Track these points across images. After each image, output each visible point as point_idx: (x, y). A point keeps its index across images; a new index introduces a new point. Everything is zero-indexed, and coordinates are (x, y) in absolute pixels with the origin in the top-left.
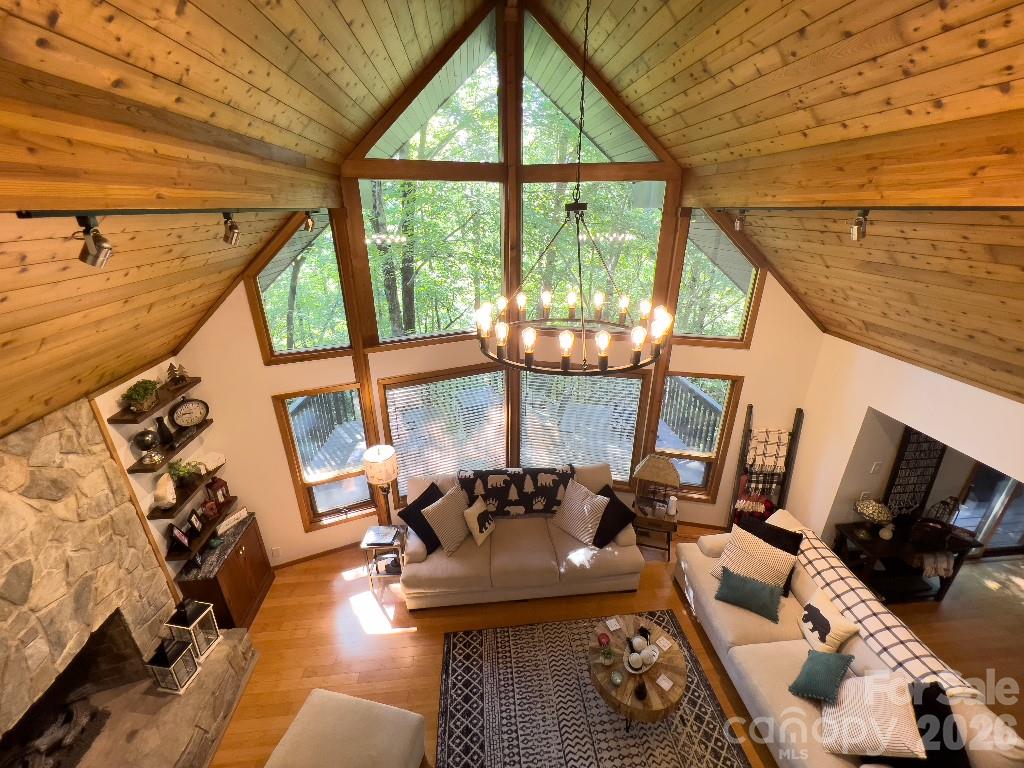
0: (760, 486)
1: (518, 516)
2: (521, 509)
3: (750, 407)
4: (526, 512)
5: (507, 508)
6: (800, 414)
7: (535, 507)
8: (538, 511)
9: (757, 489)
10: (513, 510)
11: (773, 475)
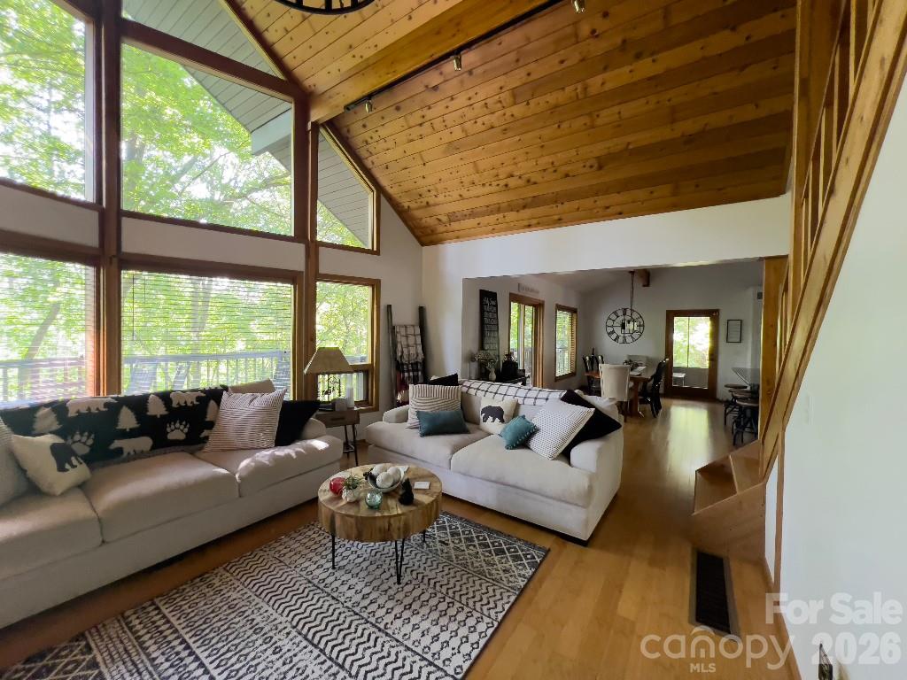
0: (411, 374)
1: (139, 455)
2: (145, 443)
3: (389, 307)
4: (153, 448)
5: (117, 444)
6: (422, 311)
7: (171, 436)
8: (176, 443)
9: (409, 377)
10: (128, 445)
11: (417, 363)
